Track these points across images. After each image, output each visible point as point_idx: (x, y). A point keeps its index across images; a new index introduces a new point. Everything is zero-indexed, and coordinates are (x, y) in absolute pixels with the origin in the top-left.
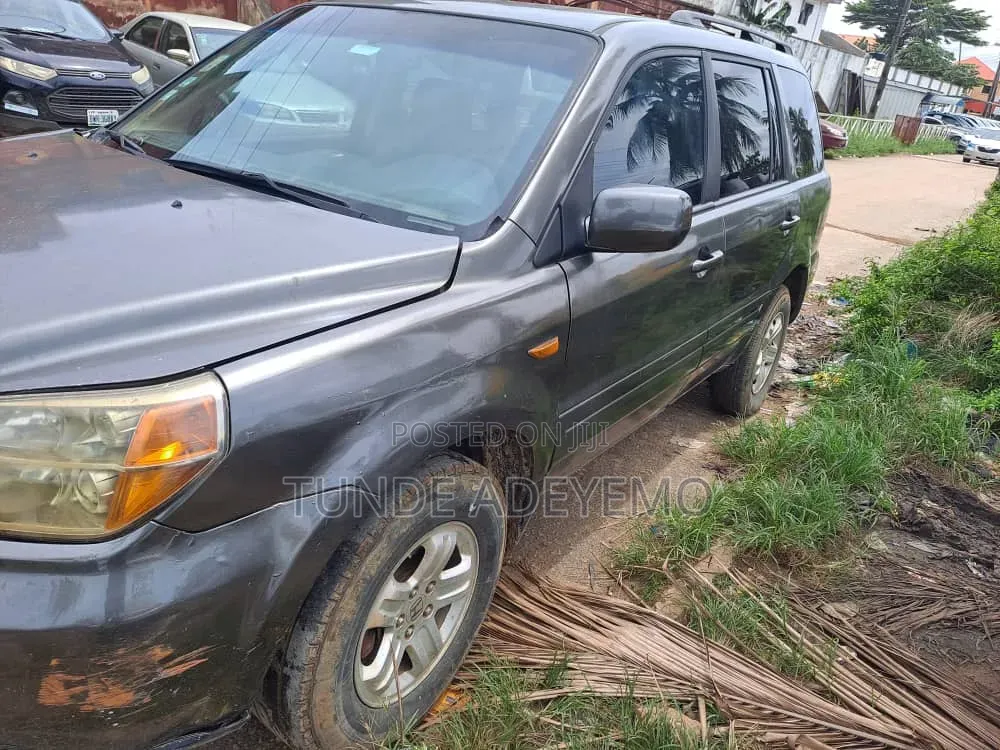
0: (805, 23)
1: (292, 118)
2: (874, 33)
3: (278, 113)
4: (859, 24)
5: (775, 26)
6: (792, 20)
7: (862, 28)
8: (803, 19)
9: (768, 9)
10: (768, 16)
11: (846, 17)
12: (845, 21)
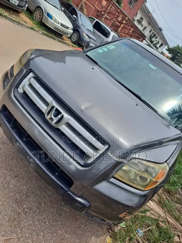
0: (160, 48)
1: (58, 24)
2: (170, 55)
3: (55, 21)
4: (168, 52)
5: (155, 45)
6: (158, 46)
7: (169, 53)
8: (160, 47)
9: (155, 41)
10: (154, 43)
11: (167, 49)
12: (166, 50)
